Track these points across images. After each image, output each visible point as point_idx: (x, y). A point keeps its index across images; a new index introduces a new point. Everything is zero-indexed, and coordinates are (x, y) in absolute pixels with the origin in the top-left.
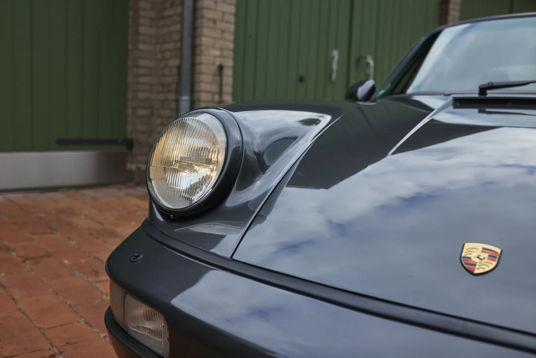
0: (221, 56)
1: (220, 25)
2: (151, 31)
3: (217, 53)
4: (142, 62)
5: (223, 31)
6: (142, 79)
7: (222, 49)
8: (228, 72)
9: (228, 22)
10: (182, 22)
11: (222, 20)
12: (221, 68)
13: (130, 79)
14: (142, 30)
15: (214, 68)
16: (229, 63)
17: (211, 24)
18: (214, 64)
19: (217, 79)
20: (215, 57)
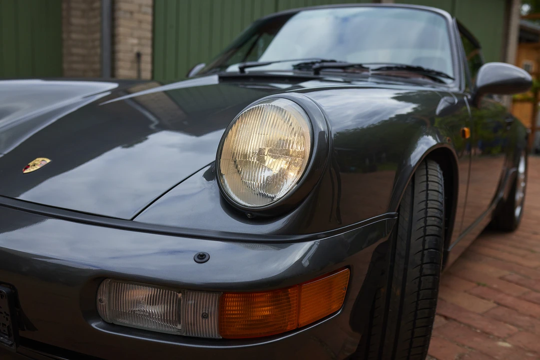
0: (139, 44)
1: (137, 16)
2: (83, 22)
3: (135, 41)
4: (75, 50)
5: (140, 22)
6: (75, 66)
7: (139, 38)
8: (147, 59)
9: (145, 13)
10: (101, 15)
11: (139, 12)
12: (139, 55)
13: (65, 66)
14: (75, 21)
15: (132, 56)
16: (147, 51)
17: (128, 15)
18: (132, 51)
19: (135, 65)
20: (133, 45)
